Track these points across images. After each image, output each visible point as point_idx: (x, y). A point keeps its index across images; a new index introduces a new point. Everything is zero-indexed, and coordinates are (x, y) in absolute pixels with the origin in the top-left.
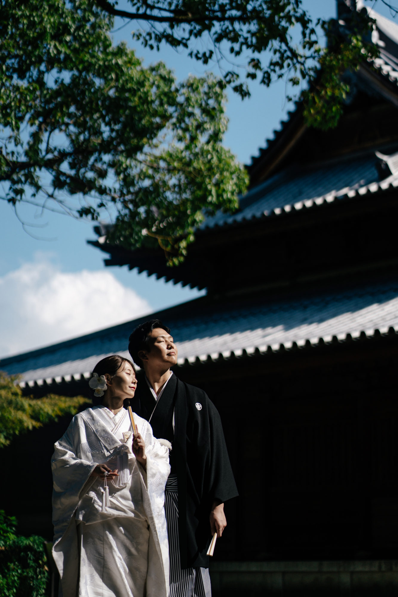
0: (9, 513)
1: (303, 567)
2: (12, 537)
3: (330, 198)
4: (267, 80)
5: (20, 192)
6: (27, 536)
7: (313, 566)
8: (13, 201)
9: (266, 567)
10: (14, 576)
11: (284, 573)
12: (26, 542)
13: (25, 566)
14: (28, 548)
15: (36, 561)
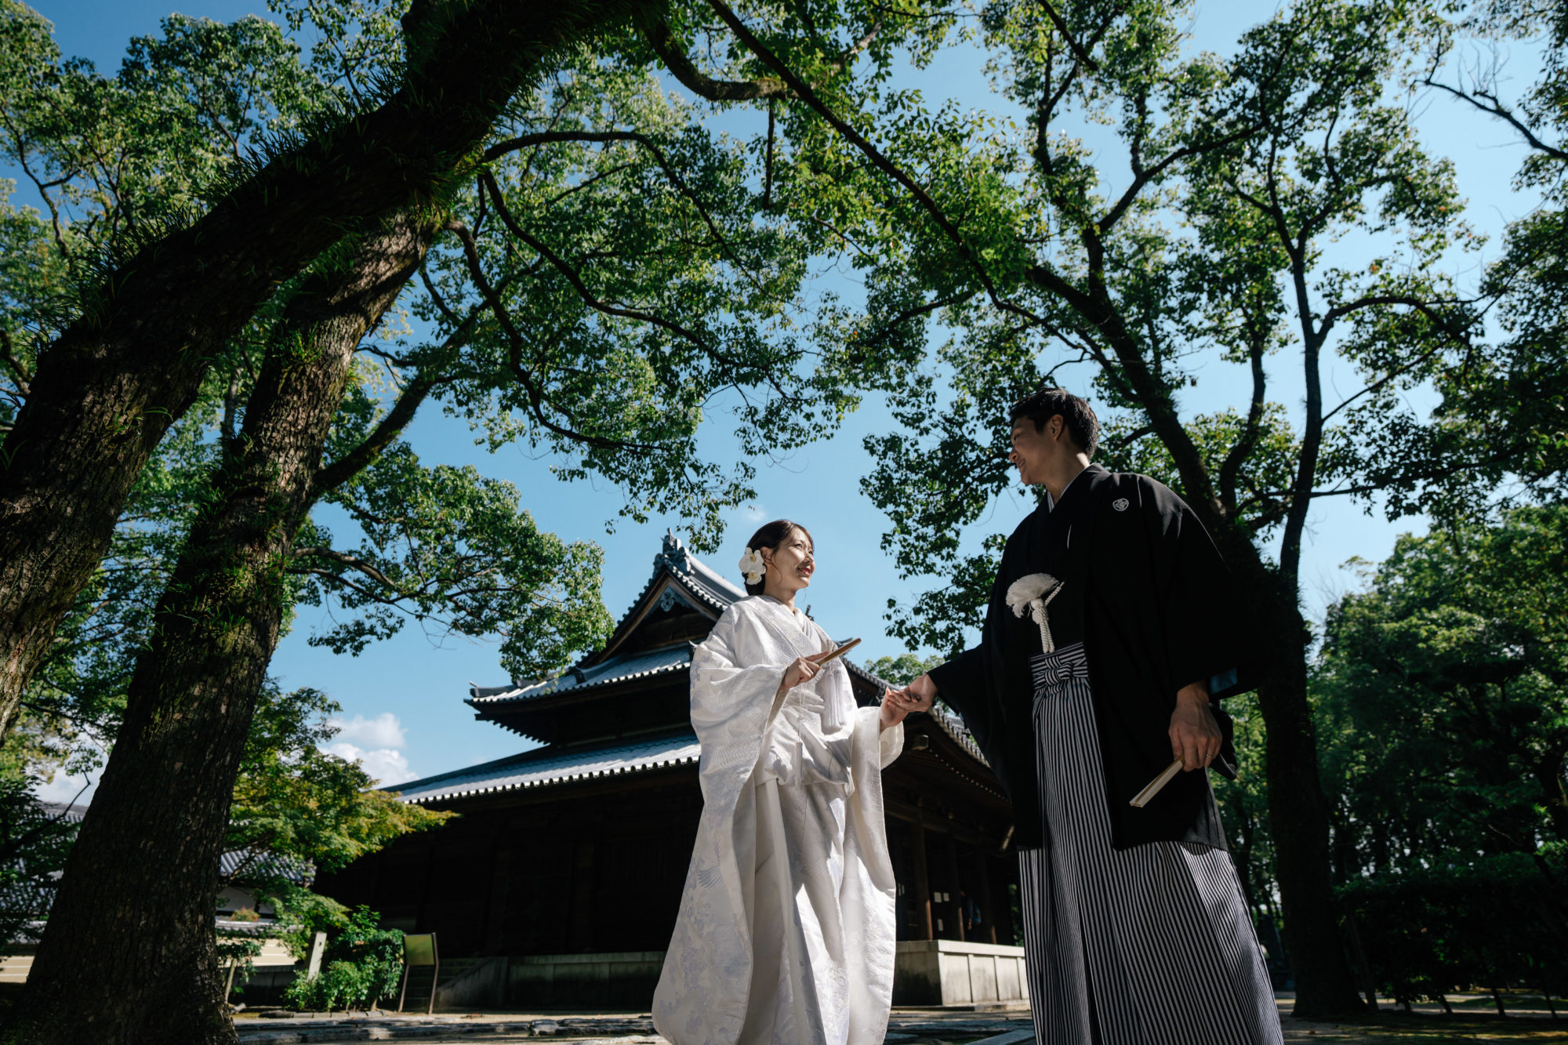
0: (373, 909)
1: (628, 957)
2: (373, 931)
3: (654, 672)
4: (663, 509)
5: (427, 609)
6: (388, 930)
7: (637, 957)
8: (420, 617)
9: (596, 958)
10: (369, 969)
11: (611, 964)
12: (385, 935)
13: (382, 958)
14: (387, 942)
15: (393, 954)
